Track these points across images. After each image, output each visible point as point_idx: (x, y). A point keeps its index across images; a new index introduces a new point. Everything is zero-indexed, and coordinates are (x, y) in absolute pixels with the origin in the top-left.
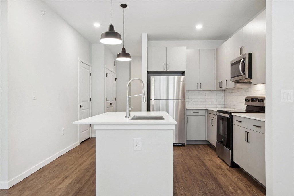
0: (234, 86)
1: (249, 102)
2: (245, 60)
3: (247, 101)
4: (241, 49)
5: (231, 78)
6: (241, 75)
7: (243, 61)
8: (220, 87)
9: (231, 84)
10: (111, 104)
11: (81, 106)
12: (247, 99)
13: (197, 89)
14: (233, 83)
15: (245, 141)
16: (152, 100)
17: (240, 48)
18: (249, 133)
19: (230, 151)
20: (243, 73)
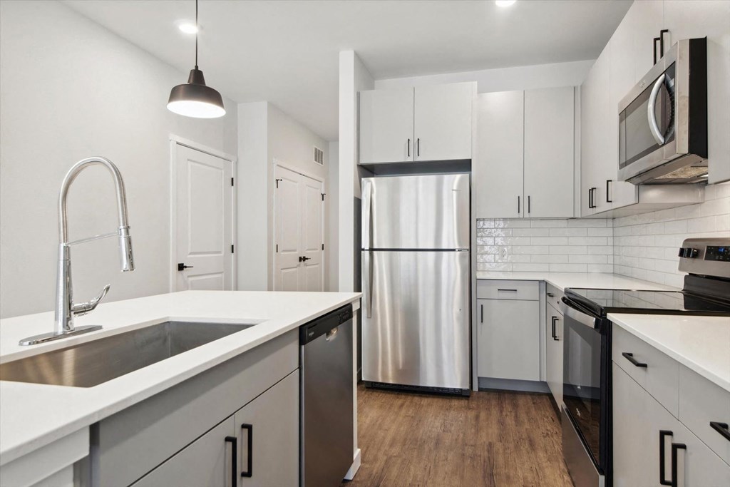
0: (632, 200)
1: (697, 261)
2: (673, 76)
3: (688, 256)
4: (658, 42)
5: (622, 166)
6: (656, 147)
7: (665, 82)
8: (592, 206)
9: (625, 193)
10: (303, 259)
11: (181, 267)
12: (690, 250)
13: (516, 215)
14: (631, 187)
15: (663, 482)
16: (363, 250)
17: (655, 40)
18: (684, 447)
19: (602, 479)
20: (665, 136)
